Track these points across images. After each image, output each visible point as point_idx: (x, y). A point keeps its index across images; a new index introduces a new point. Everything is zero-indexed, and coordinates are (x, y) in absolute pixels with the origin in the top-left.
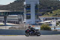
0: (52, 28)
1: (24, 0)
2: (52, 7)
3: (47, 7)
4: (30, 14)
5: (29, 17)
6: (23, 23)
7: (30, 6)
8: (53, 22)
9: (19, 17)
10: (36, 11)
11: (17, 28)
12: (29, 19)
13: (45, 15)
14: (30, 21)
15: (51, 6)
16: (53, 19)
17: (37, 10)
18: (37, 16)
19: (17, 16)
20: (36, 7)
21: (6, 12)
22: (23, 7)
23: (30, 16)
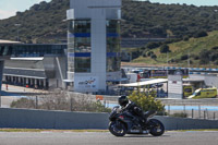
0: (166, 107)
2: (168, 31)
3: (151, 31)
4: (89, 54)
5: (83, 66)
7: (89, 26)
8: (170, 82)
10: (111, 44)
11: (40, 103)
12: (85, 71)
13: (141, 58)
14: (88, 79)
15: (166, 27)
16: (172, 72)
17: (114, 39)
18: (114, 60)
20: (112, 28)
21: (2, 47)
23: (89, 61)
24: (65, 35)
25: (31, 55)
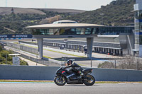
1: (135, 1)
6: (132, 53)
9: (122, 40)
11: (117, 65)
19: (118, 36)
21: (92, 28)
22: (133, 15)
25: (111, 33)
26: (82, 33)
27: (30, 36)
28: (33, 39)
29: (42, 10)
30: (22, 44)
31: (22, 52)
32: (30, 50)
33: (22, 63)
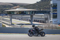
4: (57, 13)
5: (55, 16)
7: (57, 6)
9: (45, 17)
11: (43, 27)
12: (56, 18)
14: (56, 20)
21: (33, 11)
23: (57, 15)
24: (50, 8)
25: (41, 13)
26: (28, 13)
27: (6, 15)
28: (8, 16)
29: (12, 3)
30: (3, 18)
31: (3, 21)
32: (6, 20)
33: (3, 26)
